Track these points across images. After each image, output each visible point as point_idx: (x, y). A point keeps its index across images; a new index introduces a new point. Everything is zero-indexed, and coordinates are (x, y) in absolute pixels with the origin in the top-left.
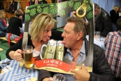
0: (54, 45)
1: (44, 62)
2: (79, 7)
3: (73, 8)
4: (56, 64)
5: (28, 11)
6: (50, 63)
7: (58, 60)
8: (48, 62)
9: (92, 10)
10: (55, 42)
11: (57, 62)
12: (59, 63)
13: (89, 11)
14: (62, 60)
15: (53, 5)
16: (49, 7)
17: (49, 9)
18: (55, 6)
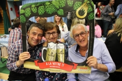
1: (47, 64)
2: (79, 7)
3: (73, 7)
5: (23, 11)
6: (52, 65)
9: (93, 11)
10: (55, 45)
11: (59, 64)
12: (61, 65)
13: (91, 12)
16: (44, 6)
17: (45, 7)
18: (51, 4)
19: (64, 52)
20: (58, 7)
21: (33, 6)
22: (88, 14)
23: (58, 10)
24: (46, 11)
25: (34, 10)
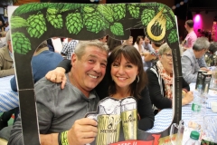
0: (115, 111)
2: (151, 19)
3: (140, 19)
5: (20, 22)
9: (175, 27)
10: (118, 103)
13: (171, 30)
15: (91, 10)
16: (82, 14)
17: (83, 17)
18: (96, 10)
19: (135, 117)
20: (111, 19)
21: (52, 10)
22: (168, 32)
23: (112, 24)
24: (85, 27)
25: (56, 22)
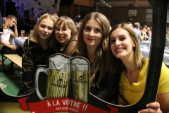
4: (75, 108)
7: (78, 100)
8: (58, 103)
14: (86, 100)
